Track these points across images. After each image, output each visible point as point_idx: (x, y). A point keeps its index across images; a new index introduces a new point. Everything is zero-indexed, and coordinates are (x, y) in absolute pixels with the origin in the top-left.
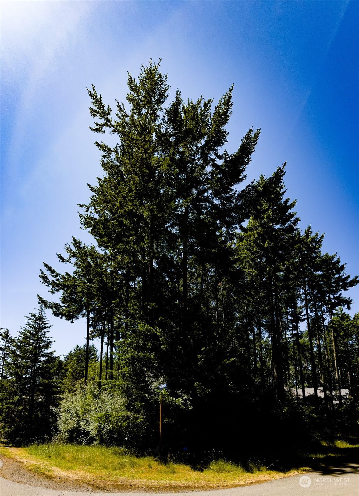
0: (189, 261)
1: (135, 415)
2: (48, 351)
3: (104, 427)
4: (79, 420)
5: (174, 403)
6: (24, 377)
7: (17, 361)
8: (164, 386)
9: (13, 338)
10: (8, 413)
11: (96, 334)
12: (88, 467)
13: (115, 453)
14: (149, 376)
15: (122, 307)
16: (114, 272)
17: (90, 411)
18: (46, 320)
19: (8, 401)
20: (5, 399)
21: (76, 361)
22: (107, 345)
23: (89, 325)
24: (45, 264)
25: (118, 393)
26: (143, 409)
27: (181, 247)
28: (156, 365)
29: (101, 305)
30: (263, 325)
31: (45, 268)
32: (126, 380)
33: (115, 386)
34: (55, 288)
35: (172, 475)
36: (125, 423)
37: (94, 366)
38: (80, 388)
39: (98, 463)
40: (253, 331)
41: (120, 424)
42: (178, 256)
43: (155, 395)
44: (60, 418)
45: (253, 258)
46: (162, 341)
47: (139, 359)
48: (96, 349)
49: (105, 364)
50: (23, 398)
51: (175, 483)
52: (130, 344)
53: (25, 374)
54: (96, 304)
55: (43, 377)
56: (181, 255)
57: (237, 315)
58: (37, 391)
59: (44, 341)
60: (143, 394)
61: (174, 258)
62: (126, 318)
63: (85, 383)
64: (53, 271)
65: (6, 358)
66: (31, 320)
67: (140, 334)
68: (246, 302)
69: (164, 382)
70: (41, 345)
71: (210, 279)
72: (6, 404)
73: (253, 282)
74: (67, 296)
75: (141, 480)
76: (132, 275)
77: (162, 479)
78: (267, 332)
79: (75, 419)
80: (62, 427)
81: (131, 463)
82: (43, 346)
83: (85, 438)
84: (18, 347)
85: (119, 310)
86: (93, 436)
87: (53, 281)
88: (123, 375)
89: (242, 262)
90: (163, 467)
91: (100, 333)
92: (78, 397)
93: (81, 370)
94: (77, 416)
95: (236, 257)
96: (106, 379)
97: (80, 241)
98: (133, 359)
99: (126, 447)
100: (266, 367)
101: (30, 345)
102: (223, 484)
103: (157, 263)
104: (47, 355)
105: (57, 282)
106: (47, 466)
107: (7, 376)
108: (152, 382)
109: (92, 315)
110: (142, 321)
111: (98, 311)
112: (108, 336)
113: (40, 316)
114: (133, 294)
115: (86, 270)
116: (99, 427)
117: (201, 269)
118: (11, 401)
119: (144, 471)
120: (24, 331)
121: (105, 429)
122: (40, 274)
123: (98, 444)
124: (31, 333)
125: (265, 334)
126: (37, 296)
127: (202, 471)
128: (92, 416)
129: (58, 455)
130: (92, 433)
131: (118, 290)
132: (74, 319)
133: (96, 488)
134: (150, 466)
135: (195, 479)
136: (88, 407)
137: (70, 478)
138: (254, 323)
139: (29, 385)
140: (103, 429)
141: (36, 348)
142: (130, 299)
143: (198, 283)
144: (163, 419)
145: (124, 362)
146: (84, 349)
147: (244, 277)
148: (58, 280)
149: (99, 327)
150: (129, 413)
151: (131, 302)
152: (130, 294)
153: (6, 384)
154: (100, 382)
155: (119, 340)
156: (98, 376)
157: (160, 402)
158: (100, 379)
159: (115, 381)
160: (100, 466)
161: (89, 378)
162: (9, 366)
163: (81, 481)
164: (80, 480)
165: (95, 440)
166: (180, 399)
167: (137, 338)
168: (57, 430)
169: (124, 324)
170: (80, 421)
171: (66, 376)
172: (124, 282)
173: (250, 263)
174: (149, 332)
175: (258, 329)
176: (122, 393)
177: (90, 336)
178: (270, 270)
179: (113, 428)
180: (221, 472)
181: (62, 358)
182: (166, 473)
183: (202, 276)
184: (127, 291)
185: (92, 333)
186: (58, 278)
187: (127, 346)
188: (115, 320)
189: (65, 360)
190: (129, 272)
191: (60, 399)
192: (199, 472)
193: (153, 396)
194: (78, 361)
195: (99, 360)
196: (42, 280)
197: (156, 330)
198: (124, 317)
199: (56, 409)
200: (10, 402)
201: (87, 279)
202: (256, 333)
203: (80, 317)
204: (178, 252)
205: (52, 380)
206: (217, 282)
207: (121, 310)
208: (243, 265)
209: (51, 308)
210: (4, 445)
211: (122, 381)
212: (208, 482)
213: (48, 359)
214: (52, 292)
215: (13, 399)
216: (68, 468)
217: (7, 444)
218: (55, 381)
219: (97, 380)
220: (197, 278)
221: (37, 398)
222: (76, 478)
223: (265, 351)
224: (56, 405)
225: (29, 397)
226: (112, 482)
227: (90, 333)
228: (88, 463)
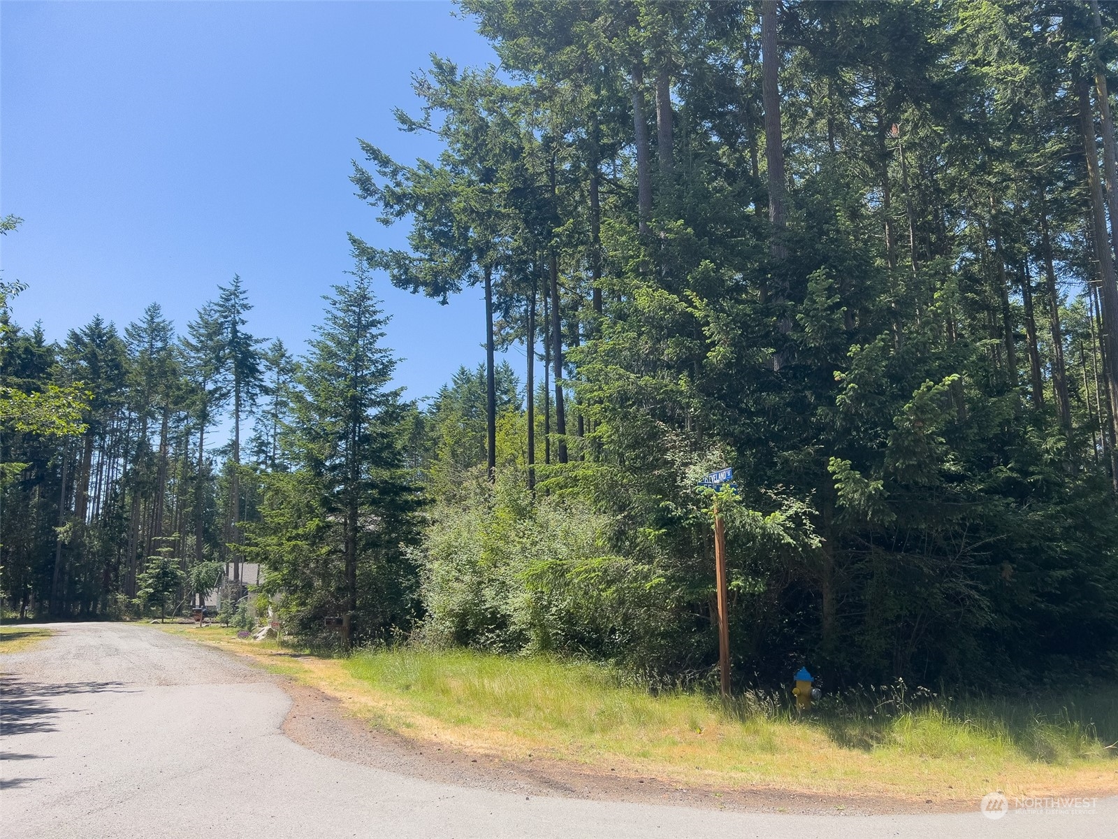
0: (784, 70)
1: (640, 567)
2: (386, 388)
3: (550, 603)
4: (480, 583)
5: (761, 528)
6: (327, 464)
7: (309, 421)
8: (722, 476)
9: (295, 359)
10: (294, 564)
11: (512, 331)
12: (513, 720)
13: (586, 680)
14: (674, 447)
15: (582, 243)
16: (551, 139)
17: (508, 556)
18: (375, 300)
19: (295, 532)
20: (286, 525)
21: (460, 413)
22: (544, 363)
23: (491, 308)
24: (364, 143)
25: (583, 501)
26: (663, 548)
27: (756, 30)
28: (695, 410)
29: (522, 244)
30: (1063, 254)
31: (365, 155)
32: (606, 460)
33: (576, 479)
34: (392, 207)
35: (768, 757)
36: (610, 591)
37: (512, 425)
38: (478, 491)
39: (538, 708)
40: (1021, 279)
41: (595, 593)
42: (745, 63)
43: (696, 503)
44: (428, 578)
45: (1015, 26)
46: (711, 336)
47: (641, 397)
48: (512, 374)
49: (542, 418)
50: (330, 522)
51: (778, 781)
52: (613, 354)
53: (331, 456)
54: (507, 241)
55: (378, 461)
56: (757, 56)
57: (963, 227)
58: (363, 504)
59: (374, 362)
60: (657, 502)
61: (732, 68)
62: (597, 275)
63: (491, 472)
64: (385, 162)
65: (280, 416)
66: (337, 305)
67: (640, 321)
68: (994, 181)
69: (724, 465)
70: (365, 372)
71: (858, 120)
72: (289, 539)
73: (1017, 108)
74: (426, 229)
75: (670, 768)
76: (605, 141)
77: (735, 768)
78: (1077, 275)
79: (467, 578)
80: (434, 601)
81: (637, 712)
82: (373, 374)
83: (498, 636)
84: (310, 383)
85: (574, 253)
86: (521, 630)
87: (387, 187)
88: (597, 444)
89: (974, 45)
90: (734, 729)
91: (524, 326)
92: (472, 516)
93: (474, 438)
94: (474, 572)
95: (950, 31)
96: (548, 462)
97: (454, 64)
98: (623, 398)
99: (617, 664)
100: (1079, 400)
101: (339, 375)
102: (946, 797)
103: (681, 93)
104: (384, 400)
105: (398, 190)
106: (402, 713)
107: (286, 462)
108: (686, 465)
109: (497, 276)
110: (644, 280)
111: (515, 264)
112: (547, 335)
113: (358, 291)
114: (612, 199)
115: (474, 145)
116: (537, 603)
117: (826, 92)
118: (300, 531)
119: (677, 738)
120: (322, 339)
121: (554, 609)
122: (353, 173)
123: (535, 653)
124: (339, 343)
125: (1070, 284)
126: (348, 237)
127: (867, 747)
128: (517, 570)
129: (429, 683)
130: (516, 621)
131: (568, 193)
132: (450, 294)
133: (542, 782)
134: (694, 726)
135: (846, 773)
136: (501, 544)
137: (467, 750)
138: (1025, 249)
139: (342, 487)
140: (547, 608)
141: (355, 382)
142: (605, 215)
143: (819, 139)
144: (728, 580)
145: (597, 408)
146: (482, 376)
147: (982, 97)
148: (398, 184)
149: (519, 310)
150: (620, 561)
151: (609, 224)
152: (605, 199)
153: (287, 486)
154: (532, 472)
155: (578, 345)
156: (524, 452)
157: (713, 527)
158: (532, 461)
159: (574, 467)
160: (545, 719)
161: (498, 460)
162: (291, 438)
163: (497, 760)
164: (494, 756)
165: (527, 640)
166: (779, 516)
167: (633, 334)
168: (421, 612)
169: (589, 294)
170: (483, 585)
171: (436, 457)
172: (583, 165)
173: (1002, 44)
174: (667, 311)
175: (1042, 269)
176: (596, 502)
177: (494, 338)
178: (1080, 57)
179: (578, 606)
180: (935, 757)
181: (423, 407)
182: (746, 748)
183: (831, 113)
184: (594, 193)
185: (500, 330)
186: (399, 177)
187: (603, 361)
188: (562, 285)
189: (432, 413)
190: (597, 134)
191: (424, 521)
192: (856, 752)
193: (690, 507)
194: (467, 414)
195: (525, 406)
196: (357, 189)
197: (690, 303)
198: (590, 274)
199: (415, 552)
200: (298, 535)
201: (478, 172)
202: (1033, 284)
203: (464, 283)
204: (748, 49)
205: (399, 472)
206: (883, 129)
207: (580, 252)
208: (975, 55)
209: (387, 266)
210: (290, 651)
211: (594, 465)
212: (891, 788)
213: (386, 412)
214: (386, 222)
215: (304, 525)
216: (459, 722)
217: (297, 650)
218: (408, 474)
219: (522, 464)
220: (812, 122)
221: (365, 521)
222: (482, 751)
223: (1072, 343)
224: (415, 541)
225: (346, 520)
226: (585, 767)
227: (495, 329)
228: (511, 707)
